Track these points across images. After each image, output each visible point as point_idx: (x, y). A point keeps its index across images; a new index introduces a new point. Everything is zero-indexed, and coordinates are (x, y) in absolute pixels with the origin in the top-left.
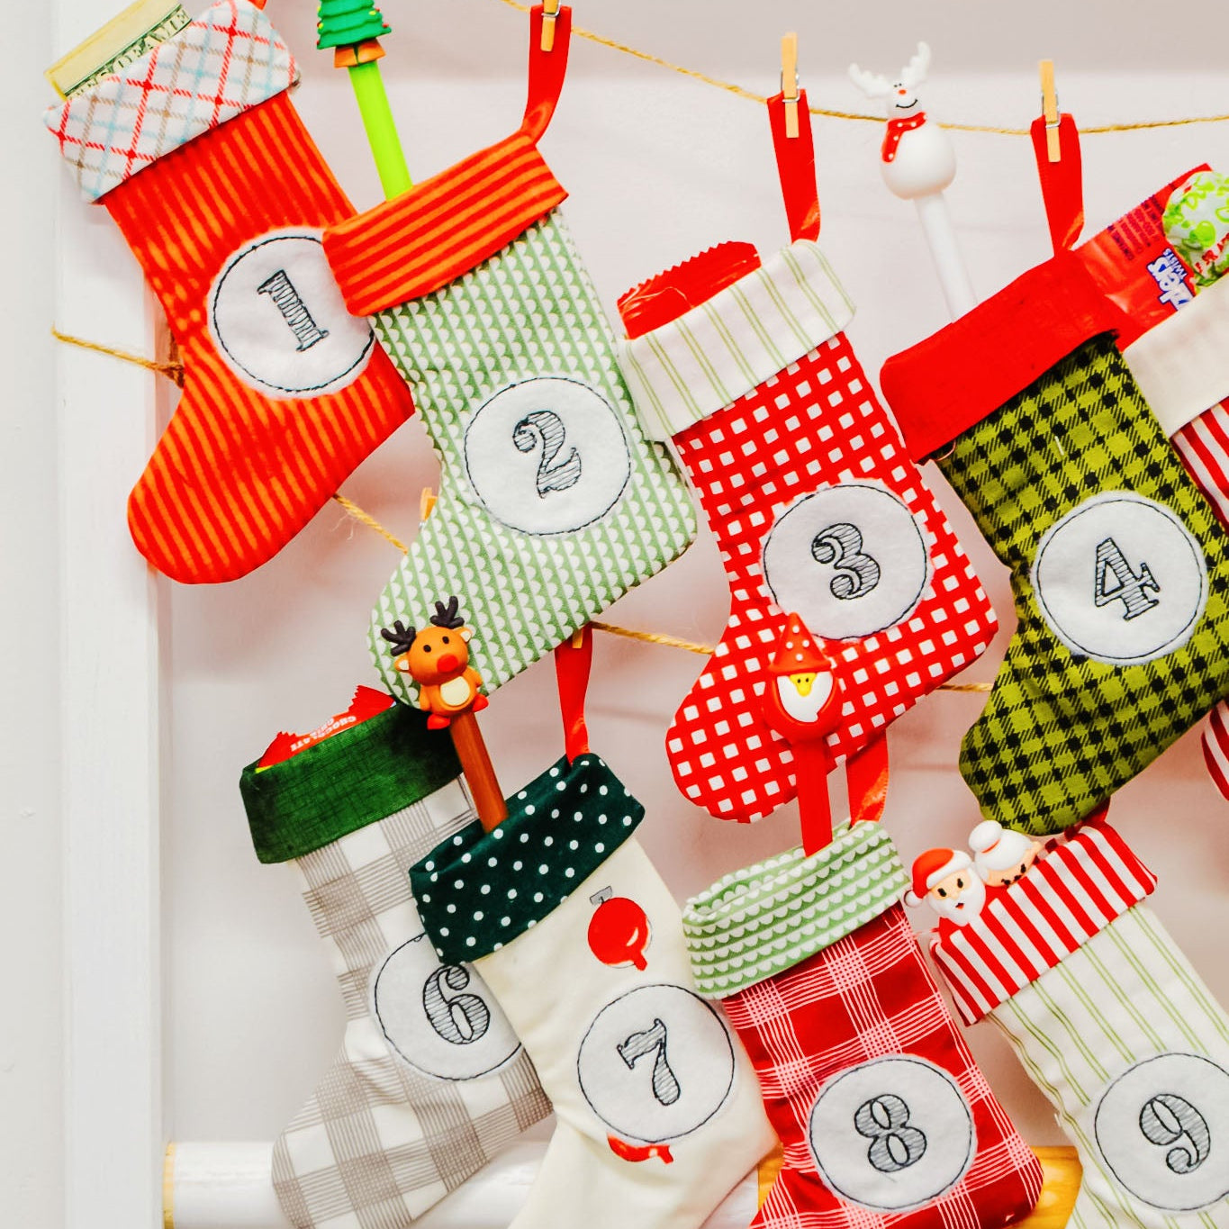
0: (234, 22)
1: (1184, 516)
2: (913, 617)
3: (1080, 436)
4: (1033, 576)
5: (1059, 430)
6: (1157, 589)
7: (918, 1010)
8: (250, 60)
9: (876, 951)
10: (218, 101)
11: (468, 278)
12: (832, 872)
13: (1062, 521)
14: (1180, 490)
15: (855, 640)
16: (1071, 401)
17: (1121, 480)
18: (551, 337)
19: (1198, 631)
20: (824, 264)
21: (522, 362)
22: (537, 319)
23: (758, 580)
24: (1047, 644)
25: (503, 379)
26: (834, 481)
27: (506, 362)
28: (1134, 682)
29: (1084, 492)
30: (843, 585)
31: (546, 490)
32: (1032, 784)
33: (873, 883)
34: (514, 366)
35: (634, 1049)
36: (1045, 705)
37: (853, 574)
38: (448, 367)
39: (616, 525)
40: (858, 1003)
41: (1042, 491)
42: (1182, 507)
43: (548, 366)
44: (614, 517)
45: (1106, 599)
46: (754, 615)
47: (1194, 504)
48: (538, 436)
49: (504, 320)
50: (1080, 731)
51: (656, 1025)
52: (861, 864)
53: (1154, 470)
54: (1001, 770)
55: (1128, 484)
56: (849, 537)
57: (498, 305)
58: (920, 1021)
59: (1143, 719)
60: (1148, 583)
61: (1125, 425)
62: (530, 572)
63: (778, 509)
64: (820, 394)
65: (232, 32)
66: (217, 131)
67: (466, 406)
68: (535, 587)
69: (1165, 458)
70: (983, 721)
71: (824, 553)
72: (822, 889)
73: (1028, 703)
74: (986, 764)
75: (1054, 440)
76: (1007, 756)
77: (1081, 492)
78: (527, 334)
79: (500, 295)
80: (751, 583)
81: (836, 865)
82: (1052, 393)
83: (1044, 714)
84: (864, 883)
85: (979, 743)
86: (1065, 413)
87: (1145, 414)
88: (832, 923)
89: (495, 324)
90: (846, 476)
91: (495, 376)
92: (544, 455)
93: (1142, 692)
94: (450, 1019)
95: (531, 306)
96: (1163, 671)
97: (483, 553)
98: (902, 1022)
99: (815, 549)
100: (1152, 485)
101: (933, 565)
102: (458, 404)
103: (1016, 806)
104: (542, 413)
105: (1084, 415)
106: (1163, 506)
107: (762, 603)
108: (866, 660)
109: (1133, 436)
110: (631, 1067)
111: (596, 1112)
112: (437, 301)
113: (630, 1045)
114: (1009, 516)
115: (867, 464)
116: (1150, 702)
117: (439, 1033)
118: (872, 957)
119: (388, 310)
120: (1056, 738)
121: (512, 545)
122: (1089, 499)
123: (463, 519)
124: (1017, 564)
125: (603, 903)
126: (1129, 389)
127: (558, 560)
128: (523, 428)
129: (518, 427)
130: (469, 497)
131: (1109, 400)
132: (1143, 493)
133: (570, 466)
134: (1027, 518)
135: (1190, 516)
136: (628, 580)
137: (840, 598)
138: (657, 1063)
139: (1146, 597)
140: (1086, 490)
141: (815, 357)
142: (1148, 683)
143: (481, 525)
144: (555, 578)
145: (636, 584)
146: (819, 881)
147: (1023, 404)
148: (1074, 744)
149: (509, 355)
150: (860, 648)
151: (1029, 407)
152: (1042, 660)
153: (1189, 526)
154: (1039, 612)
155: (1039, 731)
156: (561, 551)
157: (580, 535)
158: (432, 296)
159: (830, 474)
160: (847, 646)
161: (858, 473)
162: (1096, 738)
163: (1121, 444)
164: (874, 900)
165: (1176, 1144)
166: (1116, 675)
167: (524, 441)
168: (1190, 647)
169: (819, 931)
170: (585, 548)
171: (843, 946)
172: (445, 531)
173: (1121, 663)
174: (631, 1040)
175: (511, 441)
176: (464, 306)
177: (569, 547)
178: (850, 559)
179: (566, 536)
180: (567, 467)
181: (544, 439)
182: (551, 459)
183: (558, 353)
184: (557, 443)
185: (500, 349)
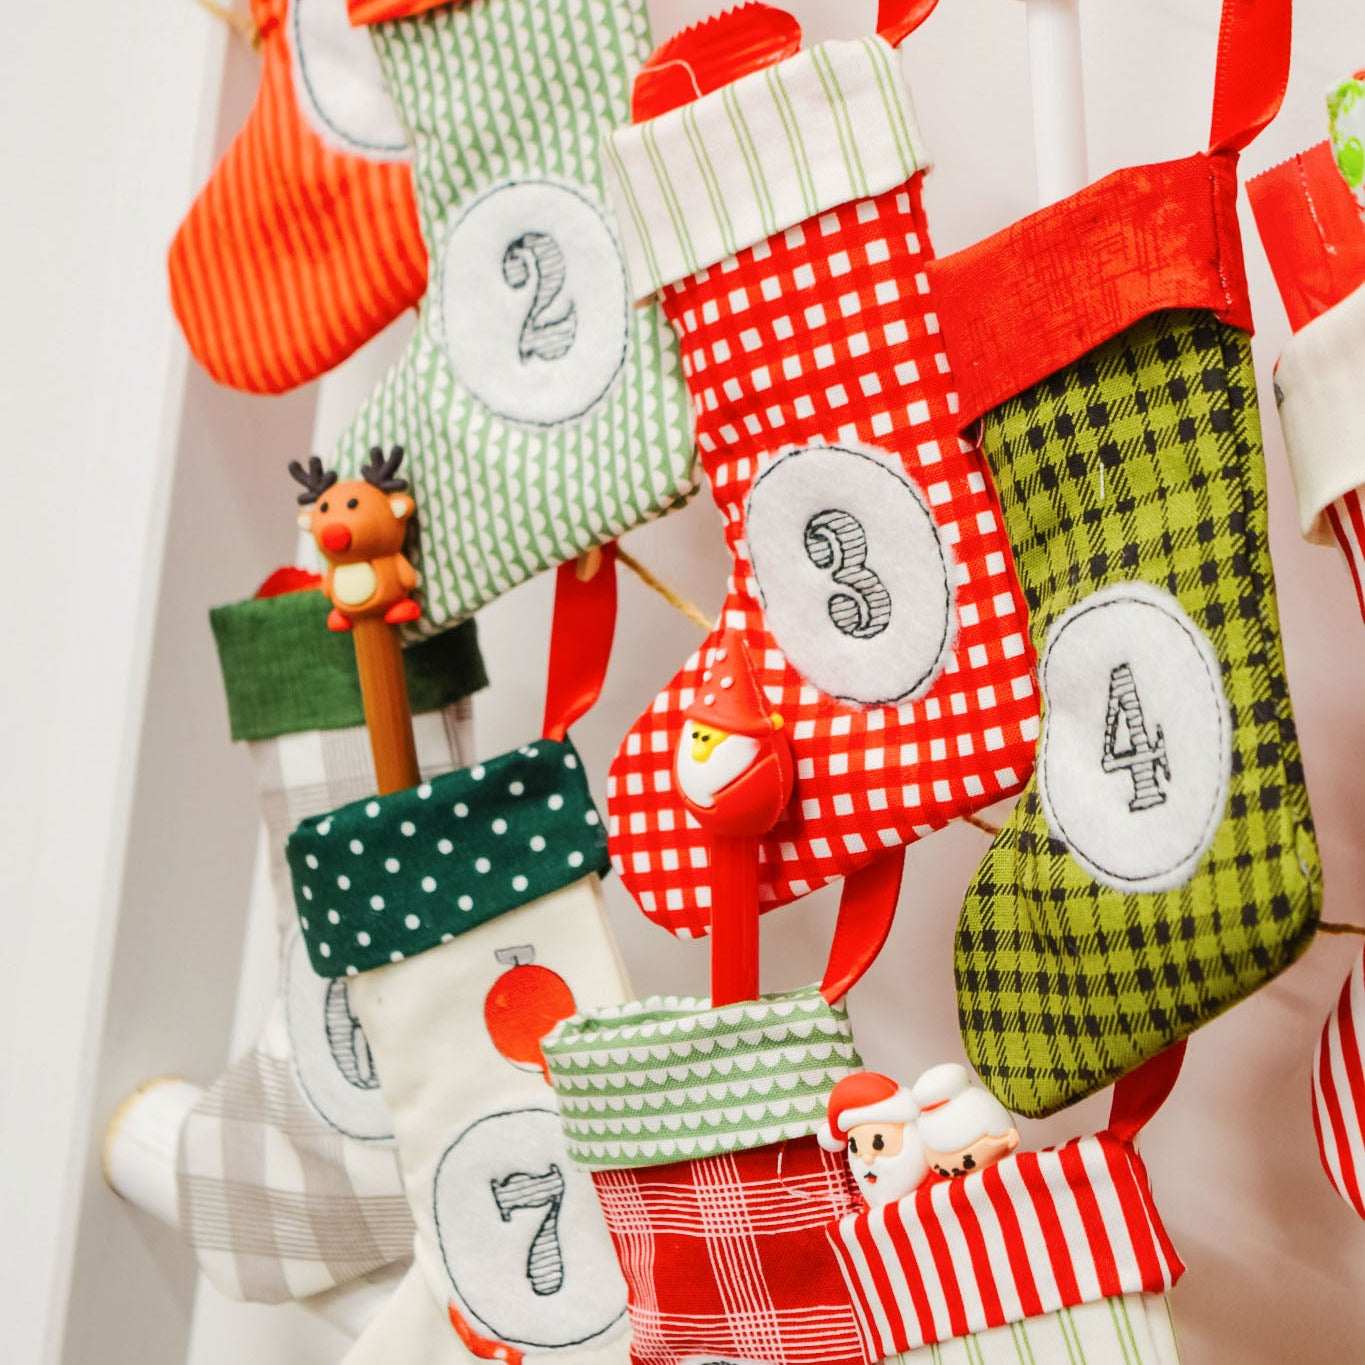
1: (1226, 667)
2: (930, 695)
3: (1139, 476)
5: (1110, 455)
6: (1170, 775)
7: (823, 1317)
9: (772, 1199)
12: (718, 1051)
14: (1234, 621)
15: (856, 707)
16: (1139, 412)
17: (1167, 572)
18: (572, 124)
21: (531, 151)
22: (556, 91)
23: (746, 568)
25: (505, 171)
26: (830, 434)
27: (511, 146)
28: (1108, 917)
29: (1115, 572)
30: (845, 611)
31: (530, 353)
33: (777, 1093)
34: (521, 154)
35: (515, 1195)
37: (858, 597)
38: (436, 132)
40: (730, 1266)
42: (1228, 650)
43: (559, 168)
44: (594, 421)
45: (1113, 763)
46: (737, 620)
47: (1245, 653)
48: (533, 270)
49: (512, 81)
50: (1051, 967)
51: (552, 1173)
52: (771, 1057)
53: (1209, 573)
55: (1173, 584)
56: (850, 536)
57: (507, 56)
58: (821, 1334)
60: (1161, 760)
61: (1198, 481)
63: (763, 459)
67: (455, 198)
69: (1229, 558)
71: (820, 550)
72: (702, 1069)
75: (1099, 469)
77: (1110, 570)
78: (541, 110)
79: (512, 42)
80: (740, 570)
81: (728, 1041)
82: (1114, 388)
84: (763, 1085)
86: (1125, 429)
88: (704, 1128)
89: (501, 83)
90: (848, 433)
91: (496, 164)
92: (535, 300)
93: (1116, 938)
94: (349, 1044)
95: (549, 69)
96: (1147, 917)
98: (795, 1324)
99: (809, 541)
100: (1199, 597)
101: (959, 617)
102: (444, 192)
104: (539, 235)
105: (1150, 442)
106: (1203, 639)
107: (747, 604)
108: (857, 742)
109: (1200, 504)
110: (505, 1218)
111: (445, 1261)
112: (435, 29)
113: (510, 1187)
114: (1037, 572)
115: (882, 423)
117: (335, 1056)
118: (761, 1204)
120: (1029, 963)
122: (1118, 588)
125: (517, 966)
128: (517, 252)
129: (510, 249)
131: (1187, 430)
132: (1186, 606)
133: (564, 327)
135: (1234, 670)
137: (843, 631)
138: (542, 1229)
139: (1156, 784)
140: (1117, 570)
142: (1124, 928)
144: (504, 488)
146: (696, 1055)
147: (1069, 393)
149: (514, 133)
150: (859, 719)
151: (1075, 400)
153: (1228, 688)
156: (521, 450)
157: (553, 435)
158: (431, 19)
159: (827, 425)
160: (842, 712)
161: (867, 436)
163: (1183, 511)
164: (769, 1119)
166: (1090, 894)
167: (515, 271)
168: (1184, 894)
169: (684, 1131)
171: (720, 1170)
173: (1103, 879)
174: (512, 1180)
175: (499, 267)
176: (467, 46)
177: (534, 447)
178: (851, 573)
179: (536, 429)
180: (558, 328)
181: (540, 276)
182: (543, 308)
183: (575, 150)
184: (554, 284)
185: (503, 123)
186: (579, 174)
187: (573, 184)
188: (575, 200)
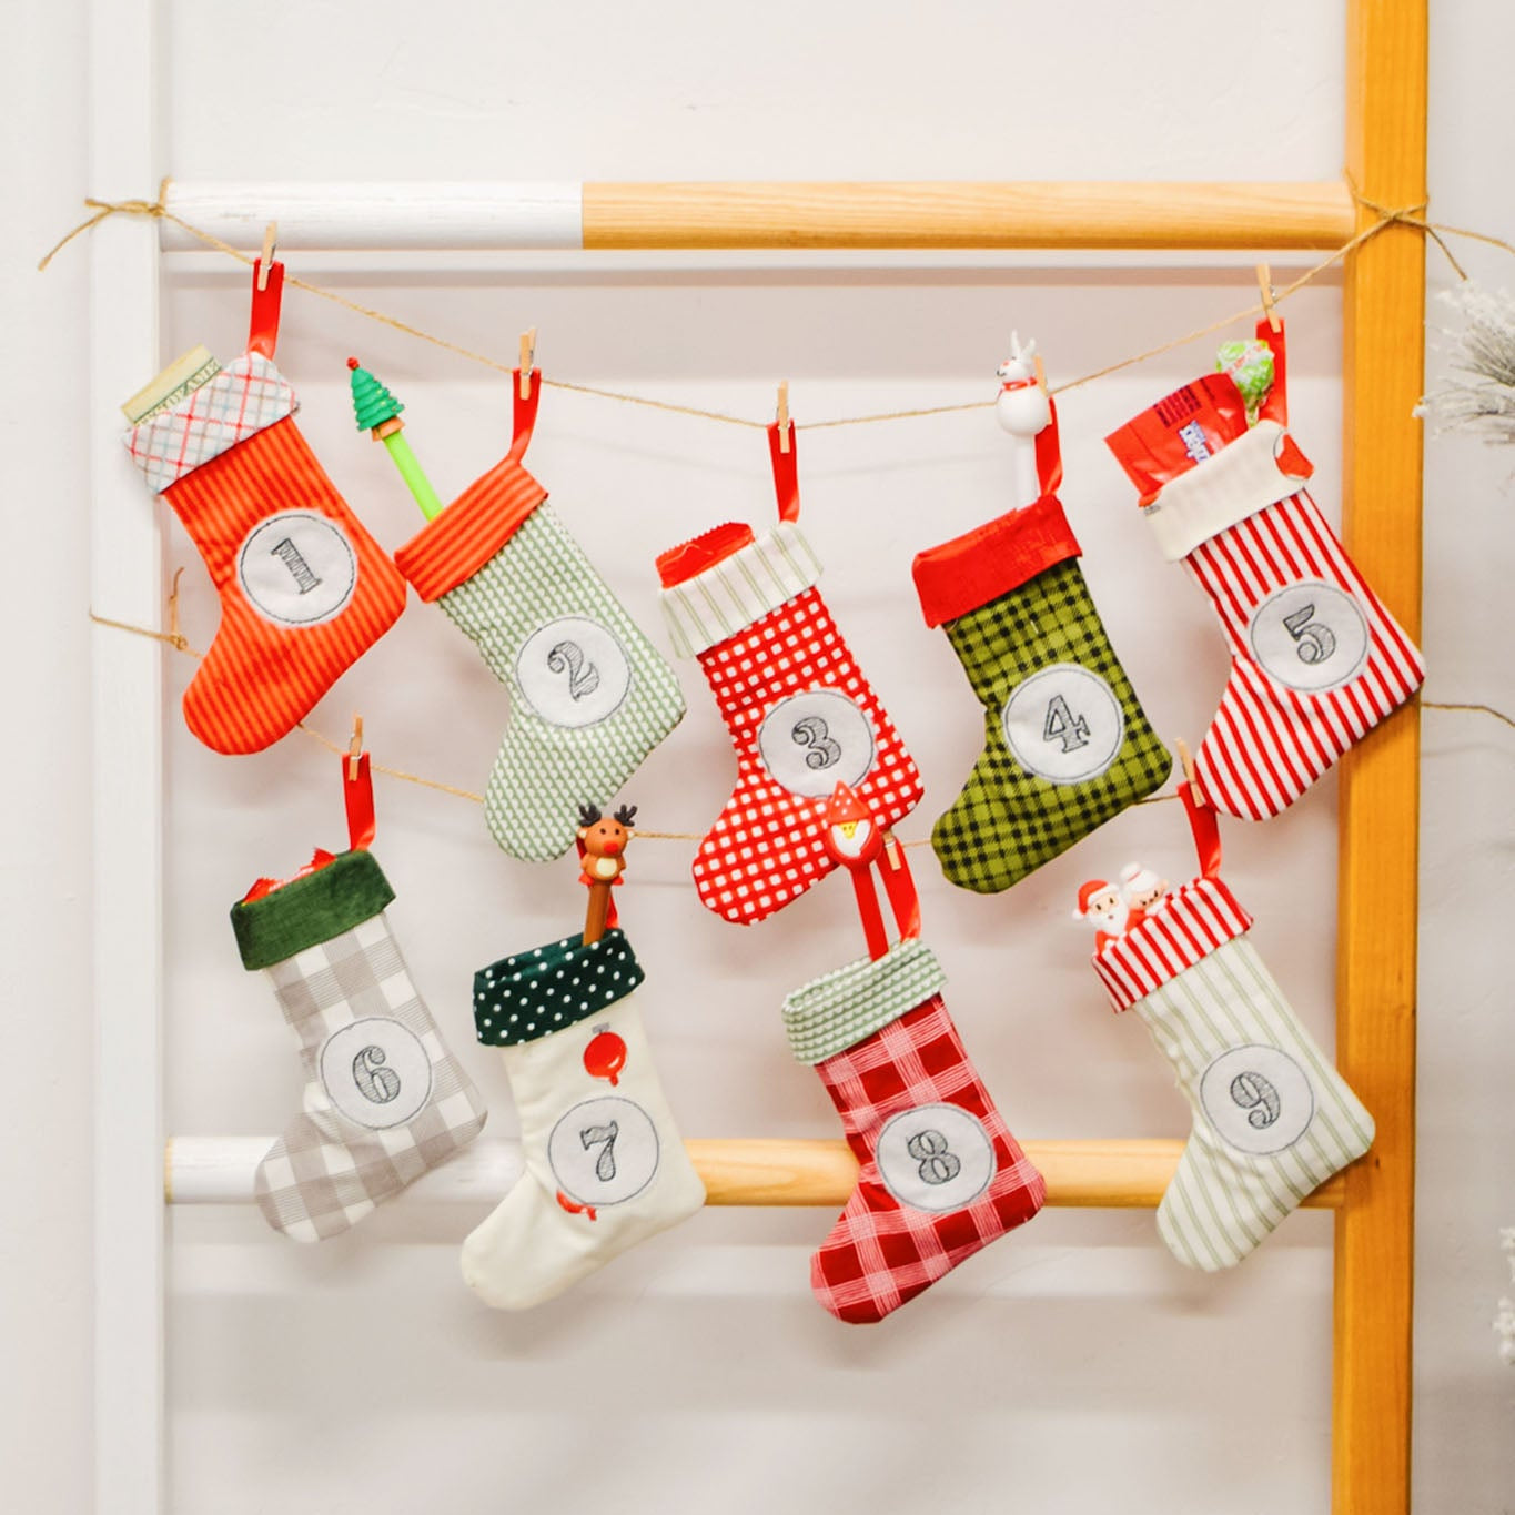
0: (250, 370)
1: (1113, 686)
2: (864, 782)
3: (1048, 622)
4: (1003, 715)
5: (1034, 617)
6: (1088, 733)
8: (261, 396)
10: (239, 426)
11: (493, 564)
13: (1029, 680)
16: (1044, 598)
17: (1073, 656)
19: (1113, 765)
20: (801, 539)
21: (543, 612)
22: (546, 581)
23: (755, 755)
24: (1007, 763)
25: (533, 626)
26: (807, 688)
27: (532, 615)
28: (1064, 796)
29: (1046, 661)
30: (814, 760)
31: (578, 695)
32: (983, 858)
34: (538, 616)
36: (1000, 804)
37: (822, 752)
38: (493, 626)
39: (629, 710)
41: (1017, 658)
42: (1111, 680)
43: (560, 612)
44: (627, 705)
45: (1051, 736)
46: (754, 780)
47: (1121, 678)
48: (565, 660)
50: (1023, 825)
53: (1095, 652)
54: (963, 846)
55: (1077, 660)
56: (818, 727)
57: (516, 578)
59: (1067, 821)
60: (1082, 728)
61: (1079, 619)
62: (578, 755)
63: (768, 707)
64: (796, 629)
65: (248, 378)
66: (239, 447)
67: (512, 649)
68: (583, 764)
69: (1105, 645)
70: (955, 810)
71: (801, 737)
73: (988, 801)
74: (953, 841)
75: (1030, 623)
76: (968, 837)
77: (1044, 662)
78: (541, 592)
79: (516, 571)
80: (751, 757)
83: (998, 810)
85: (949, 826)
86: (1039, 606)
87: (1093, 613)
89: (518, 590)
90: (815, 685)
91: (527, 626)
92: (572, 672)
93: (1070, 803)
96: (1086, 791)
97: (544, 748)
99: (795, 735)
100: (1094, 662)
101: (877, 747)
103: (970, 873)
104: (563, 644)
107: (758, 771)
109: (1084, 627)
112: (475, 583)
114: (992, 671)
115: (830, 677)
116: (1074, 811)
119: (444, 595)
120: (1005, 828)
121: (562, 738)
122: (1050, 668)
123: (527, 727)
124: (993, 705)
126: (1085, 595)
127: (595, 743)
128: (554, 657)
129: (550, 656)
130: (527, 711)
131: (1070, 601)
133: (591, 675)
134: (1004, 674)
135: (1116, 687)
136: (646, 746)
137: (814, 768)
139: (1079, 738)
140: (1048, 661)
141: (792, 604)
142: (1074, 798)
143: (540, 728)
144: (595, 755)
145: (652, 747)
148: (1017, 834)
149: (532, 608)
152: (1003, 772)
154: (1004, 739)
155: (993, 822)
156: (596, 736)
157: (607, 722)
158: (471, 580)
159: (804, 683)
161: (824, 684)
162: (1032, 831)
163: (1075, 632)
165: (1257, 1108)
166: (1053, 790)
167: (556, 665)
168: (1106, 776)
170: (612, 730)
172: (517, 737)
173: (1057, 782)
175: (547, 667)
176: (494, 582)
177: (601, 732)
178: (820, 742)
179: (598, 724)
180: (589, 677)
181: (569, 661)
182: (577, 674)
183: (565, 600)
184: (578, 662)
185: (525, 607)
186: (571, 609)
187: (571, 615)
188: (575, 621)
